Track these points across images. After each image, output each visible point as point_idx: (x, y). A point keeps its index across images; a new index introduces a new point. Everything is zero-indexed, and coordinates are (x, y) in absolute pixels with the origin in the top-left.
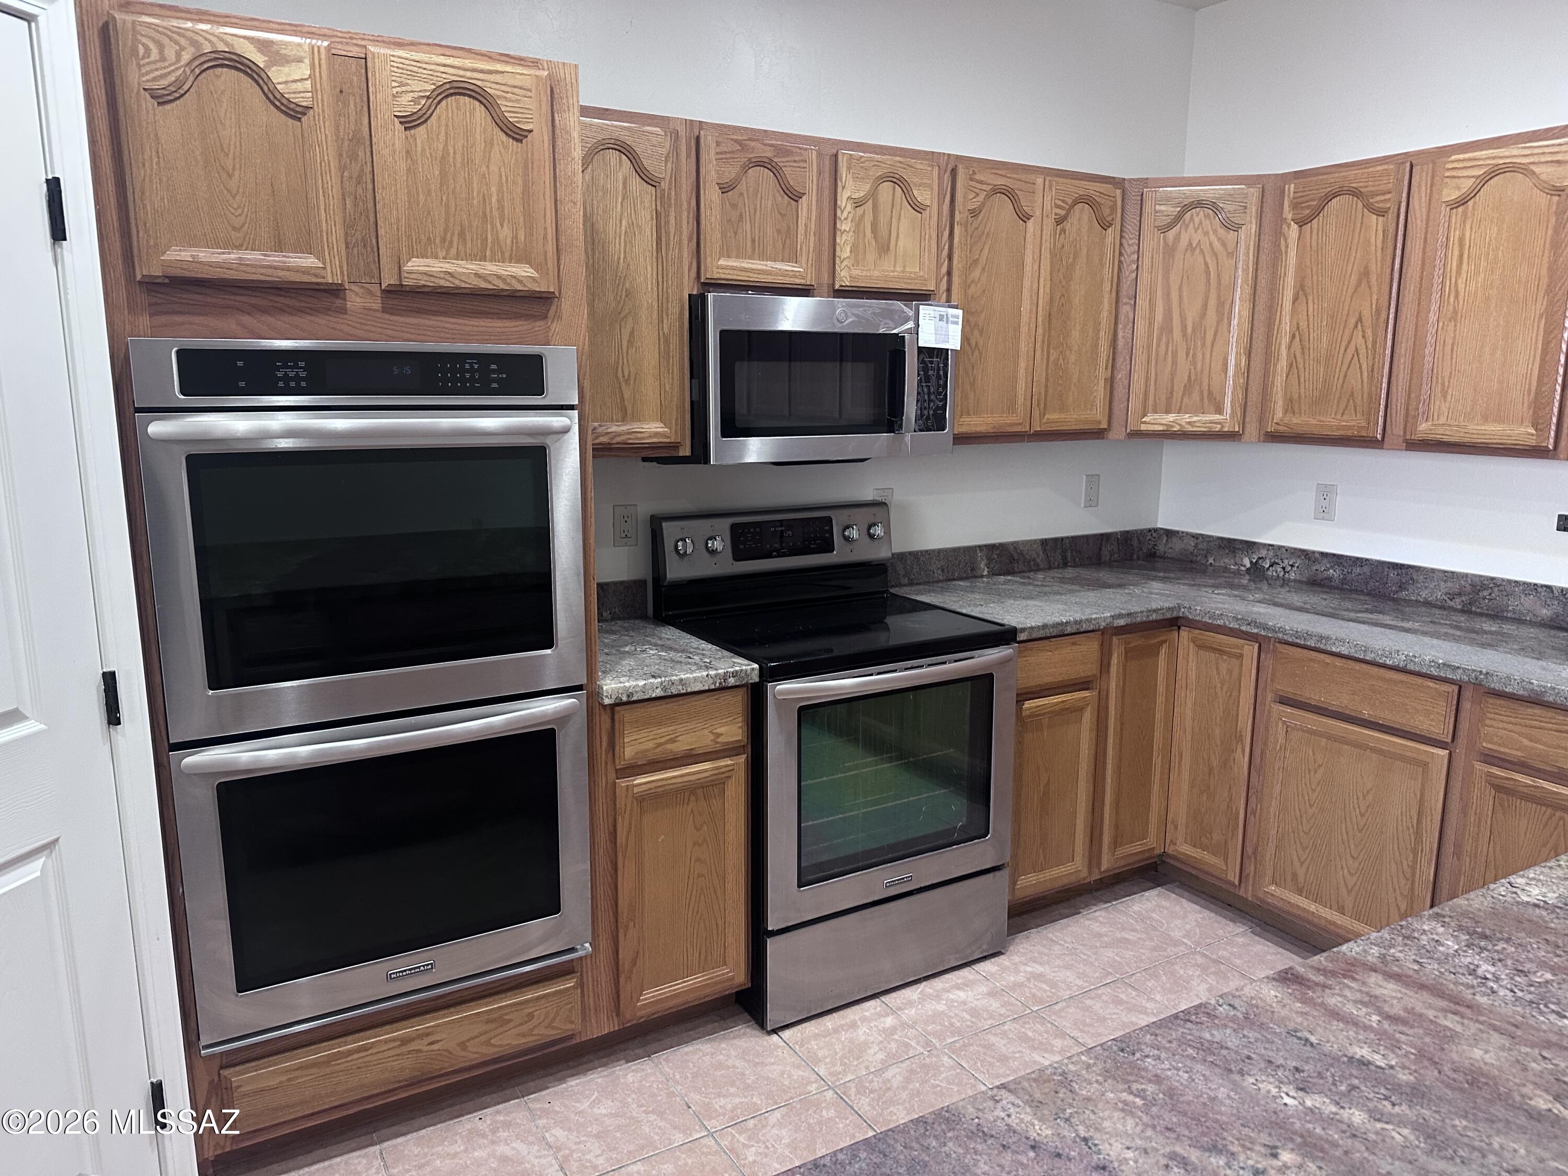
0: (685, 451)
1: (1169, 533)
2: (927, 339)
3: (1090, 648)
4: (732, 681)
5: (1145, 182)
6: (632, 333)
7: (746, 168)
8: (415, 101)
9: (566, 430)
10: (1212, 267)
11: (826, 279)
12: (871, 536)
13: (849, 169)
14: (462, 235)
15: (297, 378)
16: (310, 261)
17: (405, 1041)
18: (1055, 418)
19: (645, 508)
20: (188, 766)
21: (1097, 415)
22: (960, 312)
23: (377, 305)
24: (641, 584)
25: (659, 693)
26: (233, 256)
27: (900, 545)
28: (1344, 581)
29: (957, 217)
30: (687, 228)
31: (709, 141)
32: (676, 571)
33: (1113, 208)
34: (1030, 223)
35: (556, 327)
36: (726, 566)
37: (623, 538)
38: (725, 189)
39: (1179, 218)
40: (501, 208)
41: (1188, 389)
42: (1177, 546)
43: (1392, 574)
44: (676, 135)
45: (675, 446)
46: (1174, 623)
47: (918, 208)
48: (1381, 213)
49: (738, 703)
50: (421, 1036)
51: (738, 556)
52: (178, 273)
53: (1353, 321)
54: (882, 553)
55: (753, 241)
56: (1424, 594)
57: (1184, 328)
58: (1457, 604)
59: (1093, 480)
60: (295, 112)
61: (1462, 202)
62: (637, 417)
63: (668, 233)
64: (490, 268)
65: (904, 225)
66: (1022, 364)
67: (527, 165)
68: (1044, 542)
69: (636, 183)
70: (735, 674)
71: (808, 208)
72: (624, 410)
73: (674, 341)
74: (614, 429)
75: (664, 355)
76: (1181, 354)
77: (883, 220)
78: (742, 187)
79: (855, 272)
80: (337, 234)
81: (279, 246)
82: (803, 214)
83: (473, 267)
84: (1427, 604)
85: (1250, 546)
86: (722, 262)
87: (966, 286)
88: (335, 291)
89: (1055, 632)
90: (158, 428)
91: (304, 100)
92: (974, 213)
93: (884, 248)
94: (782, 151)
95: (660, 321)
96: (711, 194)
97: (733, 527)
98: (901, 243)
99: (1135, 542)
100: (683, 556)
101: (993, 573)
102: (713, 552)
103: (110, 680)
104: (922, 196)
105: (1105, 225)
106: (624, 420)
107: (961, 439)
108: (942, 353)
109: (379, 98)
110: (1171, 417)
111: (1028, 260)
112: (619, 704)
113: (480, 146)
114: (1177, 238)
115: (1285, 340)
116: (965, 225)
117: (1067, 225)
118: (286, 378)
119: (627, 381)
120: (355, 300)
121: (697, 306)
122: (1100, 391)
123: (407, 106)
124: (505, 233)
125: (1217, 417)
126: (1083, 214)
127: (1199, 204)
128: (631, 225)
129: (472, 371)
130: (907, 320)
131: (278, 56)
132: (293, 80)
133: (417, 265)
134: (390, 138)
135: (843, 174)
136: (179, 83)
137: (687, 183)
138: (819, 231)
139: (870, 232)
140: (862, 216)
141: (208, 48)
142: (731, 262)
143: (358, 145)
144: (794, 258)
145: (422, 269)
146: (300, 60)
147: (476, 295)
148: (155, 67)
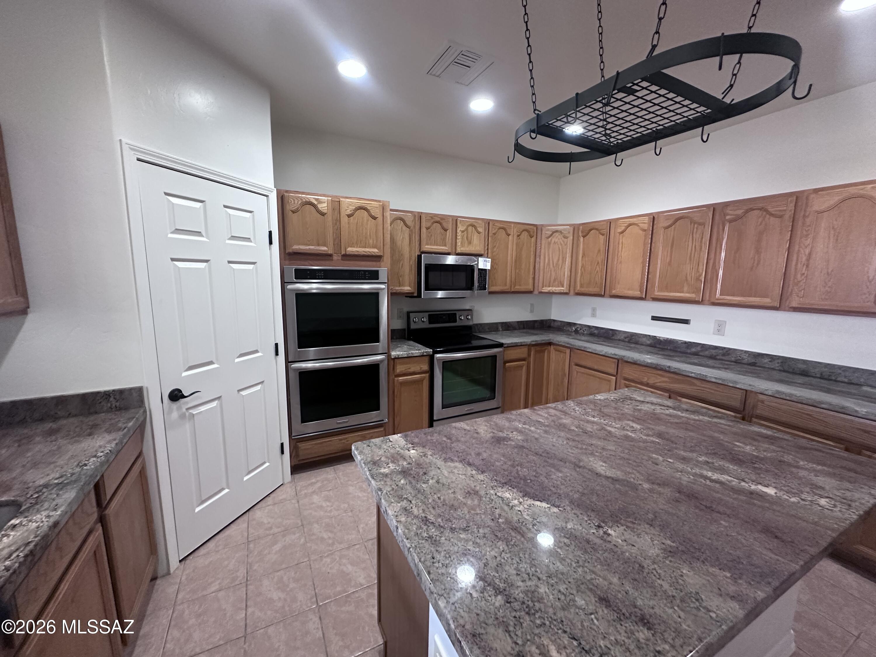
0: (416, 295)
1: (554, 321)
2: (481, 266)
3: (525, 350)
4: (425, 354)
5: (542, 225)
6: (402, 264)
7: (433, 223)
8: (351, 211)
9: (384, 289)
10: (561, 249)
11: (454, 251)
12: (468, 319)
13: (460, 223)
14: (361, 242)
15: (321, 276)
16: (325, 248)
17: (341, 440)
18: (518, 288)
19: (406, 310)
20: (293, 367)
21: (530, 288)
22: (490, 260)
23: (340, 258)
24: (404, 330)
25: (406, 356)
26: (308, 247)
27: (476, 321)
28: (598, 334)
29: (490, 235)
30: (417, 238)
31: (423, 217)
32: (413, 326)
33: (534, 232)
34: (510, 236)
35: (382, 264)
36: (427, 325)
37: (399, 317)
38: (427, 228)
39: (551, 235)
40: (370, 235)
41: (555, 280)
42: (556, 324)
43: (611, 332)
44: (415, 216)
45: (413, 293)
46: (550, 344)
47: (479, 233)
48: (603, 235)
49: (427, 359)
50: (344, 439)
51: (430, 322)
52: (296, 251)
53: (596, 263)
54: (471, 323)
55: (434, 241)
56: (619, 337)
57: (553, 264)
58: (627, 340)
59: (532, 305)
60: (323, 214)
61: (622, 232)
62: (403, 285)
63: (412, 240)
64: (367, 250)
65: (475, 237)
66: (508, 273)
67: (377, 226)
68: (518, 322)
69: (404, 228)
70: (426, 352)
71: (449, 233)
72: (400, 283)
73: (413, 266)
74: (397, 288)
75: (411, 270)
76: (553, 271)
77: (469, 236)
78: (431, 228)
79: (462, 249)
80: (331, 243)
81: (318, 245)
82: (448, 234)
83: (363, 249)
84: (619, 340)
85: (575, 324)
86: (426, 247)
87: (492, 252)
88: (331, 255)
89: (515, 345)
90: (290, 287)
91: (325, 211)
92: (494, 234)
93: (470, 243)
94: (442, 219)
95: (410, 262)
96: (424, 230)
97: (429, 315)
98: (474, 242)
99: (545, 323)
100: (415, 322)
101: (503, 330)
102: (423, 322)
103: (276, 345)
104: (480, 230)
105: (531, 237)
106: (400, 286)
107: (491, 293)
108: (485, 270)
109: (342, 211)
110: (550, 288)
111: (510, 246)
112: (395, 358)
113: (365, 221)
114: (551, 240)
115: (580, 268)
116: (492, 237)
117: (520, 237)
118: (319, 276)
119: (401, 276)
120: (335, 257)
121: (419, 257)
122: (531, 281)
123: (349, 212)
124: (371, 241)
125: (562, 288)
126: (525, 234)
127: (557, 231)
128: (403, 238)
129: (362, 274)
130: (475, 261)
131: (320, 202)
132: (323, 207)
133: (349, 249)
134: (344, 220)
135: (458, 223)
136: (298, 208)
137: (417, 227)
138: (452, 239)
139: (465, 238)
140: (464, 235)
141: (304, 200)
142: (429, 247)
143: (337, 221)
144: (445, 246)
145: (351, 250)
146: (325, 202)
147: (364, 256)
148: (292, 205)
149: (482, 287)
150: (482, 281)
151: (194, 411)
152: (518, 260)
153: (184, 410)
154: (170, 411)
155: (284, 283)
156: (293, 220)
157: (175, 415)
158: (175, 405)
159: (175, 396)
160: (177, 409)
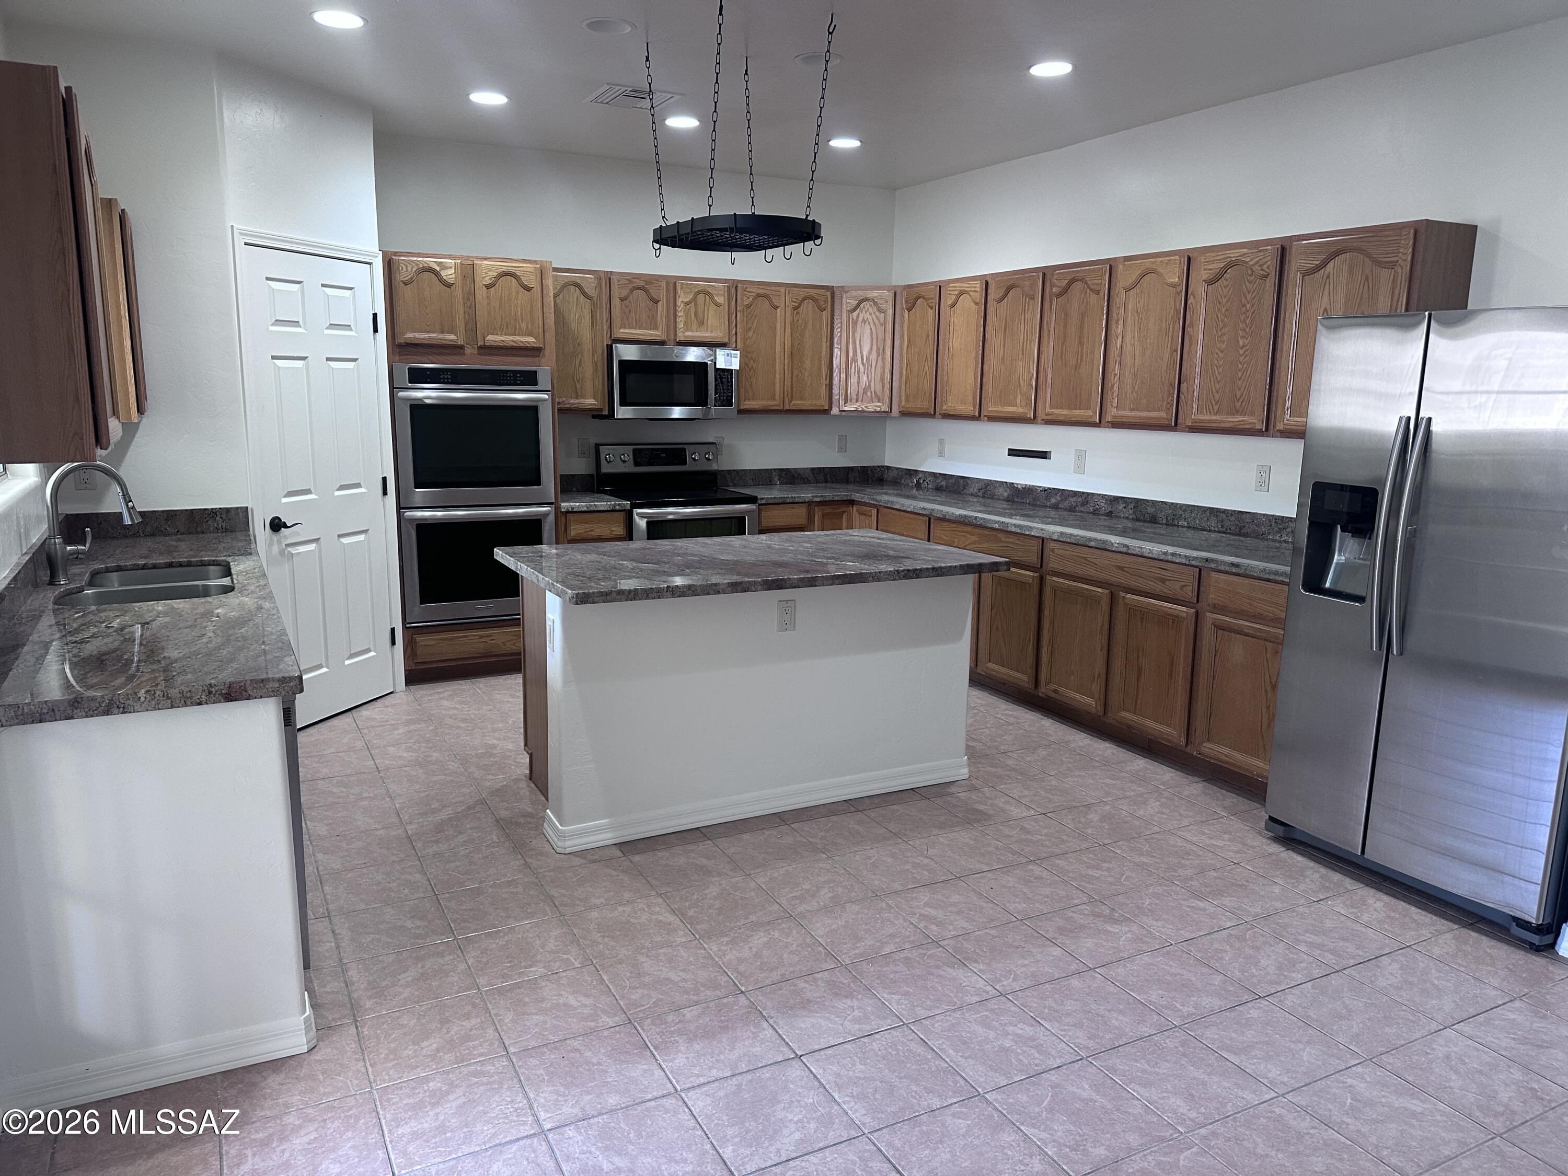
0: (606, 412)
1: (888, 468)
2: (721, 364)
3: (802, 511)
4: (617, 507)
5: (841, 288)
6: (580, 361)
7: (632, 291)
8: (491, 279)
9: (545, 400)
10: (874, 331)
11: (672, 337)
12: (708, 459)
13: (682, 289)
14: (507, 326)
15: (447, 379)
16: (453, 337)
17: (481, 637)
18: (797, 403)
19: (593, 441)
20: (407, 516)
21: (823, 403)
22: (738, 353)
23: (476, 352)
24: (591, 476)
25: (585, 509)
26: (426, 336)
27: (725, 463)
28: (947, 487)
29: (738, 308)
30: (605, 316)
31: (615, 280)
32: (606, 469)
33: (826, 301)
34: (779, 310)
35: (543, 360)
36: (630, 468)
37: (582, 454)
38: (622, 300)
39: (858, 306)
40: (522, 316)
41: (865, 390)
42: (892, 474)
43: (962, 482)
44: (600, 278)
45: (601, 410)
46: (852, 502)
47: (718, 305)
48: (932, 308)
49: (621, 516)
50: (487, 636)
52: (409, 342)
54: (715, 467)
55: (636, 321)
57: (862, 359)
58: (981, 493)
60: (449, 285)
61: (953, 305)
62: (583, 397)
63: (596, 319)
64: (518, 338)
65: (711, 312)
66: (778, 376)
67: (532, 301)
68: (813, 469)
69: (582, 299)
70: (618, 505)
71: (662, 307)
72: (576, 394)
73: (600, 364)
74: (572, 401)
75: (595, 370)
76: (862, 373)
77: (700, 311)
78: (631, 298)
79: (687, 334)
80: (462, 329)
81: (442, 332)
82: (660, 309)
83: (512, 338)
85: (916, 472)
86: (621, 331)
87: (745, 340)
88: (461, 347)
89: (781, 501)
90: (402, 394)
91: (452, 281)
92: (748, 306)
94: (648, 282)
95: (593, 356)
96: (616, 302)
97: (634, 450)
98: (709, 321)
99: (870, 472)
100: (609, 462)
101: (781, 483)
102: (624, 461)
103: (384, 479)
104: (720, 300)
105: (822, 310)
106: (577, 398)
107: (741, 412)
108: (730, 371)
109: (478, 279)
110: (859, 404)
111: (778, 327)
112: (568, 512)
113: (514, 294)
114: (858, 316)
115: (905, 366)
116: (742, 312)
117: (800, 310)
118: (444, 378)
119: (578, 381)
120: (468, 351)
121: (610, 348)
122: (823, 391)
123: (487, 281)
124: (523, 325)
125: (879, 404)
126: (808, 305)
127: (866, 300)
128: (580, 316)
129: (510, 377)
130: (710, 356)
131: (444, 267)
132: (449, 274)
133: (490, 338)
134: (481, 293)
135: (679, 291)
136: (412, 278)
137: (605, 298)
138: (668, 317)
139: (693, 316)
140: (690, 309)
141: (421, 266)
142: (626, 331)
143: (470, 295)
144: (656, 328)
145: (493, 339)
146: (451, 268)
147: (512, 348)
148: (404, 273)
149: (723, 401)
150: (723, 389)
151: (294, 550)
152: (795, 354)
153: (284, 546)
154: (271, 544)
155: (392, 388)
156: (406, 294)
158: (275, 537)
159: (277, 525)
160: (277, 540)
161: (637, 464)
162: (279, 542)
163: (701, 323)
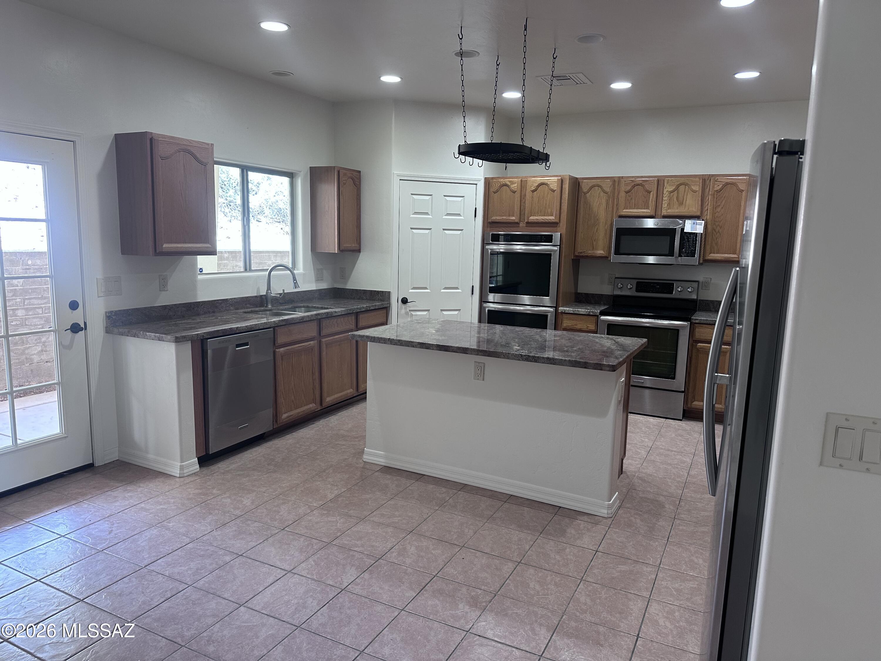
2: (688, 230)
4: (591, 313)
6: (597, 229)
7: (633, 187)
8: (535, 187)
9: (556, 251)
11: (658, 213)
12: (689, 291)
13: (668, 183)
14: (541, 211)
15: (509, 239)
16: (513, 218)
19: (617, 275)
20: (484, 306)
22: (703, 222)
23: (525, 225)
26: (502, 218)
29: (710, 193)
31: (622, 181)
37: (610, 283)
38: (626, 193)
40: (549, 205)
44: (613, 181)
47: (694, 191)
52: (493, 221)
54: (694, 297)
55: (635, 204)
60: (513, 192)
62: (597, 250)
63: (609, 205)
64: (545, 218)
65: (689, 196)
66: (739, 238)
67: (555, 197)
69: (602, 194)
70: (592, 312)
71: (653, 195)
72: (593, 247)
73: (608, 231)
74: (590, 252)
75: (605, 234)
77: (680, 196)
78: (633, 191)
79: (669, 211)
80: (517, 213)
81: (509, 216)
82: (651, 196)
83: (543, 218)
86: (624, 210)
87: (714, 213)
88: (518, 223)
90: (487, 247)
91: (515, 190)
92: (718, 191)
94: (645, 181)
95: (605, 226)
96: (623, 194)
97: (637, 283)
98: (688, 202)
100: (619, 288)
102: (629, 288)
103: (473, 287)
104: (693, 187)
106: (593, 250)
107: (705, 262)
108: (695, 234)
109: (528, 188)
112: (563, 313)
113: (546, 194)
116: (713, 195)
119: (595, 241)
120: (521, 225)
123: (533, 188)
124: (549, 211)
128: (600, 204)
129: (539, 238)
130: (681, 224)
131: (512, 183)
132: (514, 187)
133: (532, 218)
134: (529, 195)
135: (666, 184)
136: (497, 190)
137: (615, 192)
138: (657, 200)
139: (675, 199)
140: (673, 195)
141: (502, 183)
142: (627, 210)
143: (522, 198)
144: (647, 208)
145: (533, 218)
146: (515, 183)
147: (542, 223)
148: (494, 188)
149: (688, 253)
150: (689, 246)
151: (413, 313)
153: (408, 310)
154: (401, 309)
155: (484, 243)
156: (495, 198)
157: (403, 311)
158: (404, 306)
159: (405, 301)
160: (405, 308)
161: (637, 290)
162: (405, 309)
163: (681, 204)
